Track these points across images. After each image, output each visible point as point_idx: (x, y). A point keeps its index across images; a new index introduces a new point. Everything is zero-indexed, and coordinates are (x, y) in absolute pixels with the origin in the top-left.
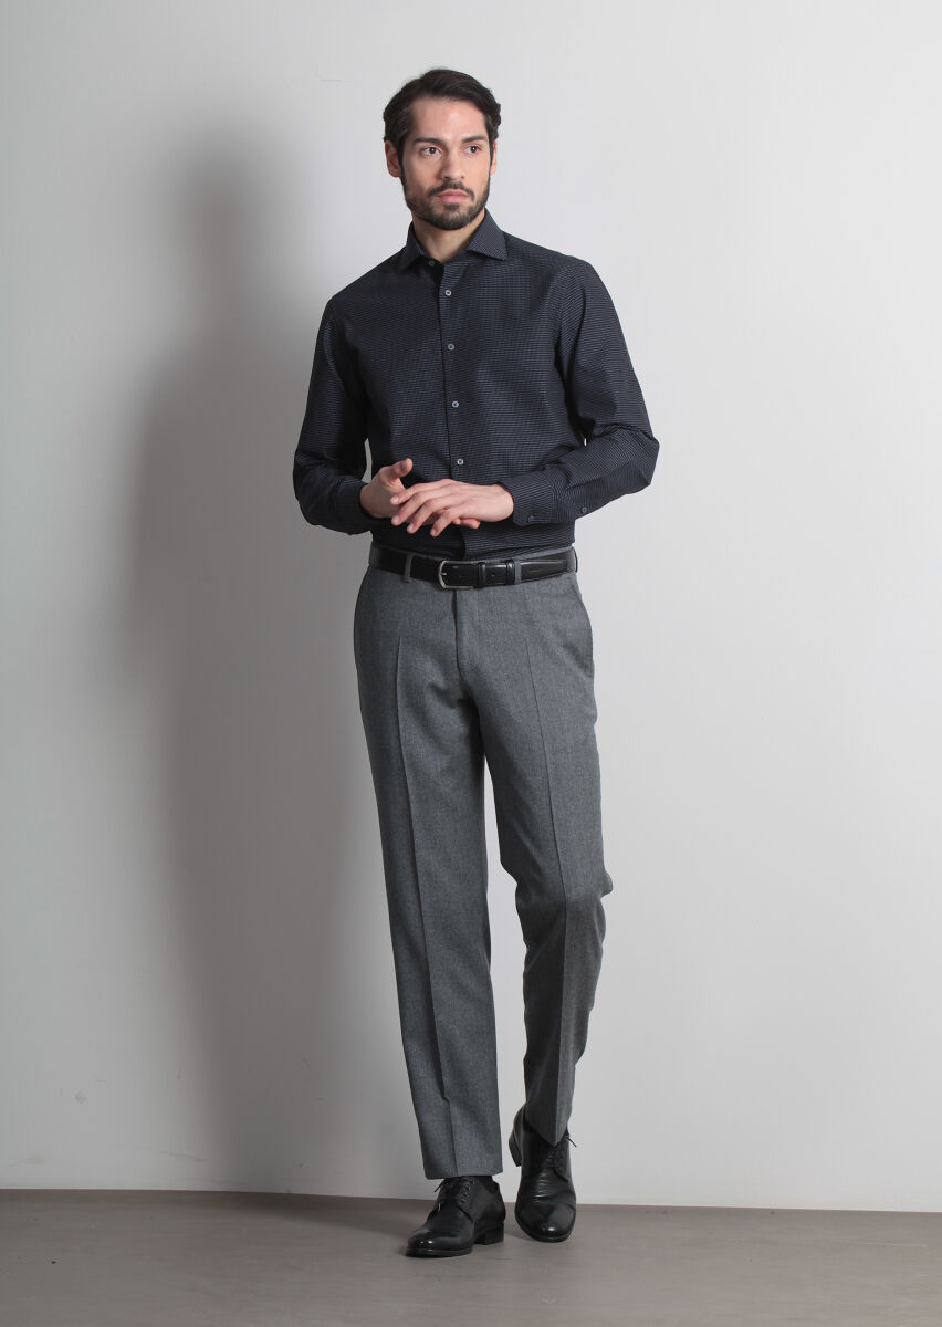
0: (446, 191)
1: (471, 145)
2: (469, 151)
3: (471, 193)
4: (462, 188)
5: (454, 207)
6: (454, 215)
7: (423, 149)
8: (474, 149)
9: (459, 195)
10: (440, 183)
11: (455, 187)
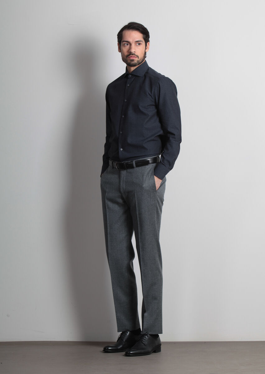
0: (130, 56)
1: (138, 43)
2: (138, 44)
3: (138, 57)
4: (135, 55)
5: (133, 60)
6: (133, 63)
7: (125, 44)
8: (139, 44)
9: (134, 57)
10: (129, 54)
11: (133, 55)
